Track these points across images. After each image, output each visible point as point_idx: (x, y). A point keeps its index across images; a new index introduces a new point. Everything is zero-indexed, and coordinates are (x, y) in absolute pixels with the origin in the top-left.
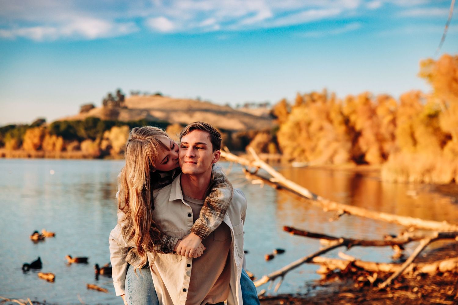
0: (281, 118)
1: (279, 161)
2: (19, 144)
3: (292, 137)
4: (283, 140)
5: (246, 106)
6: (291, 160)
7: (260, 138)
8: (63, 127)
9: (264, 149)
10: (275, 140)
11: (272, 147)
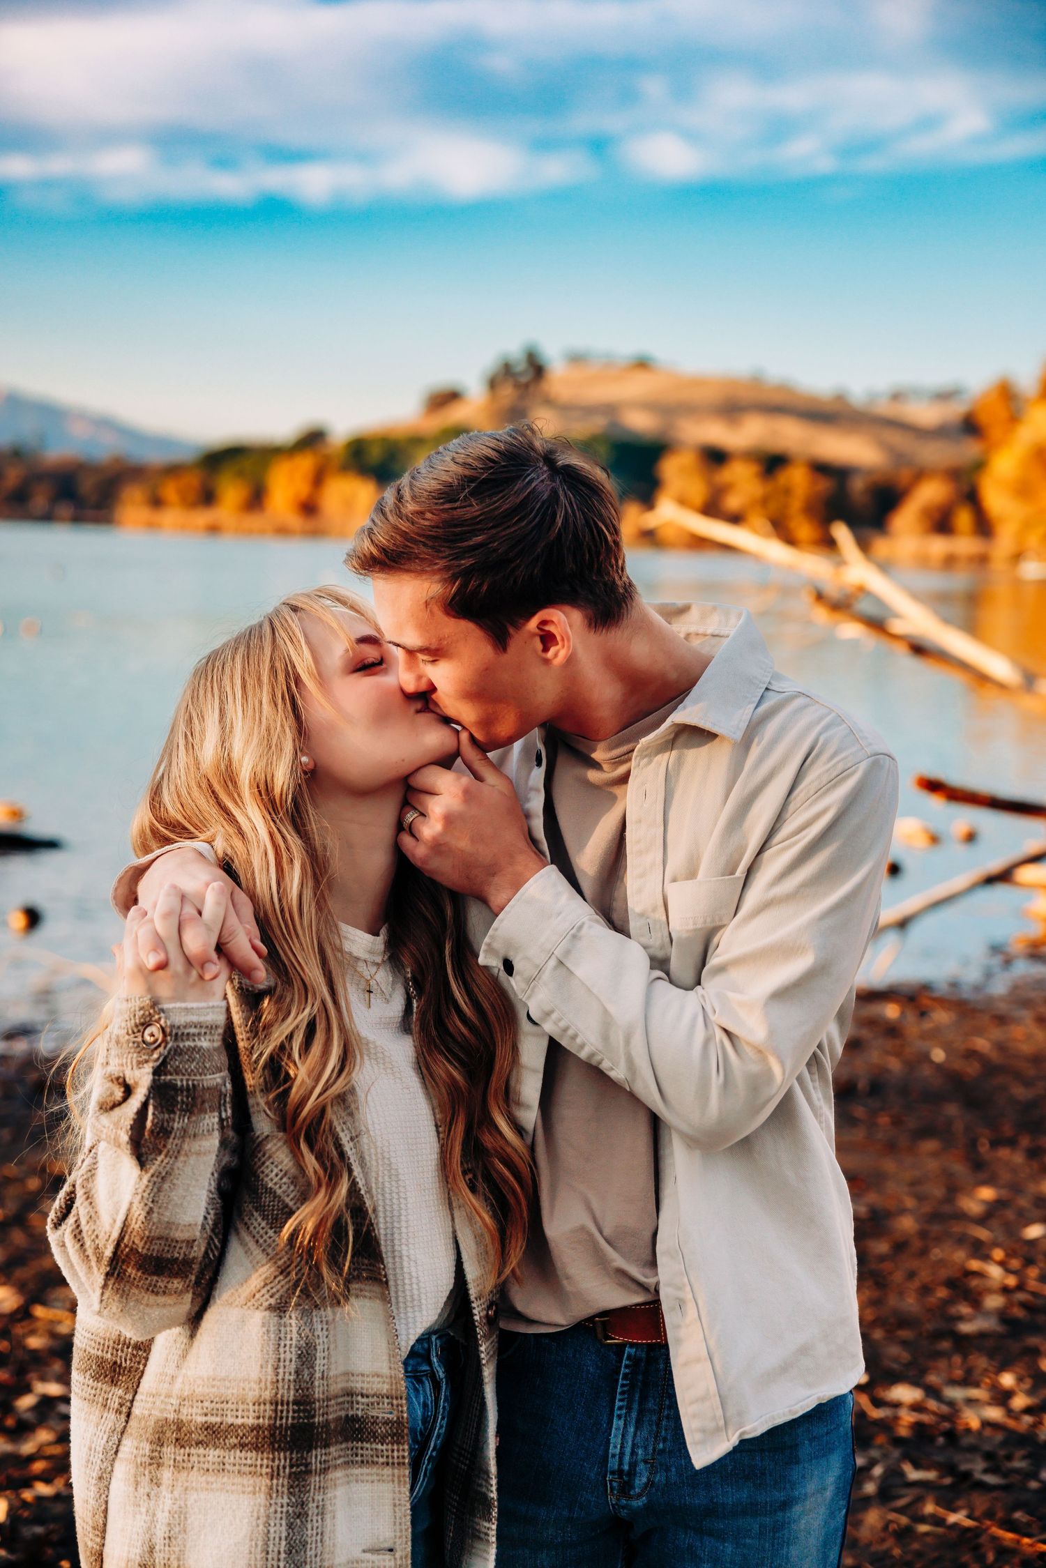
0: (995, 432)
1: (982, 560)
2: (256, 499)
3: (1023, 490)
4: (996, 499)
5: (897, 396)
6: (1017, 557)
7: (930, 493)
8: (375, 454)
9: (941, 523)
10: (972, 498)
11: (964, 519)
